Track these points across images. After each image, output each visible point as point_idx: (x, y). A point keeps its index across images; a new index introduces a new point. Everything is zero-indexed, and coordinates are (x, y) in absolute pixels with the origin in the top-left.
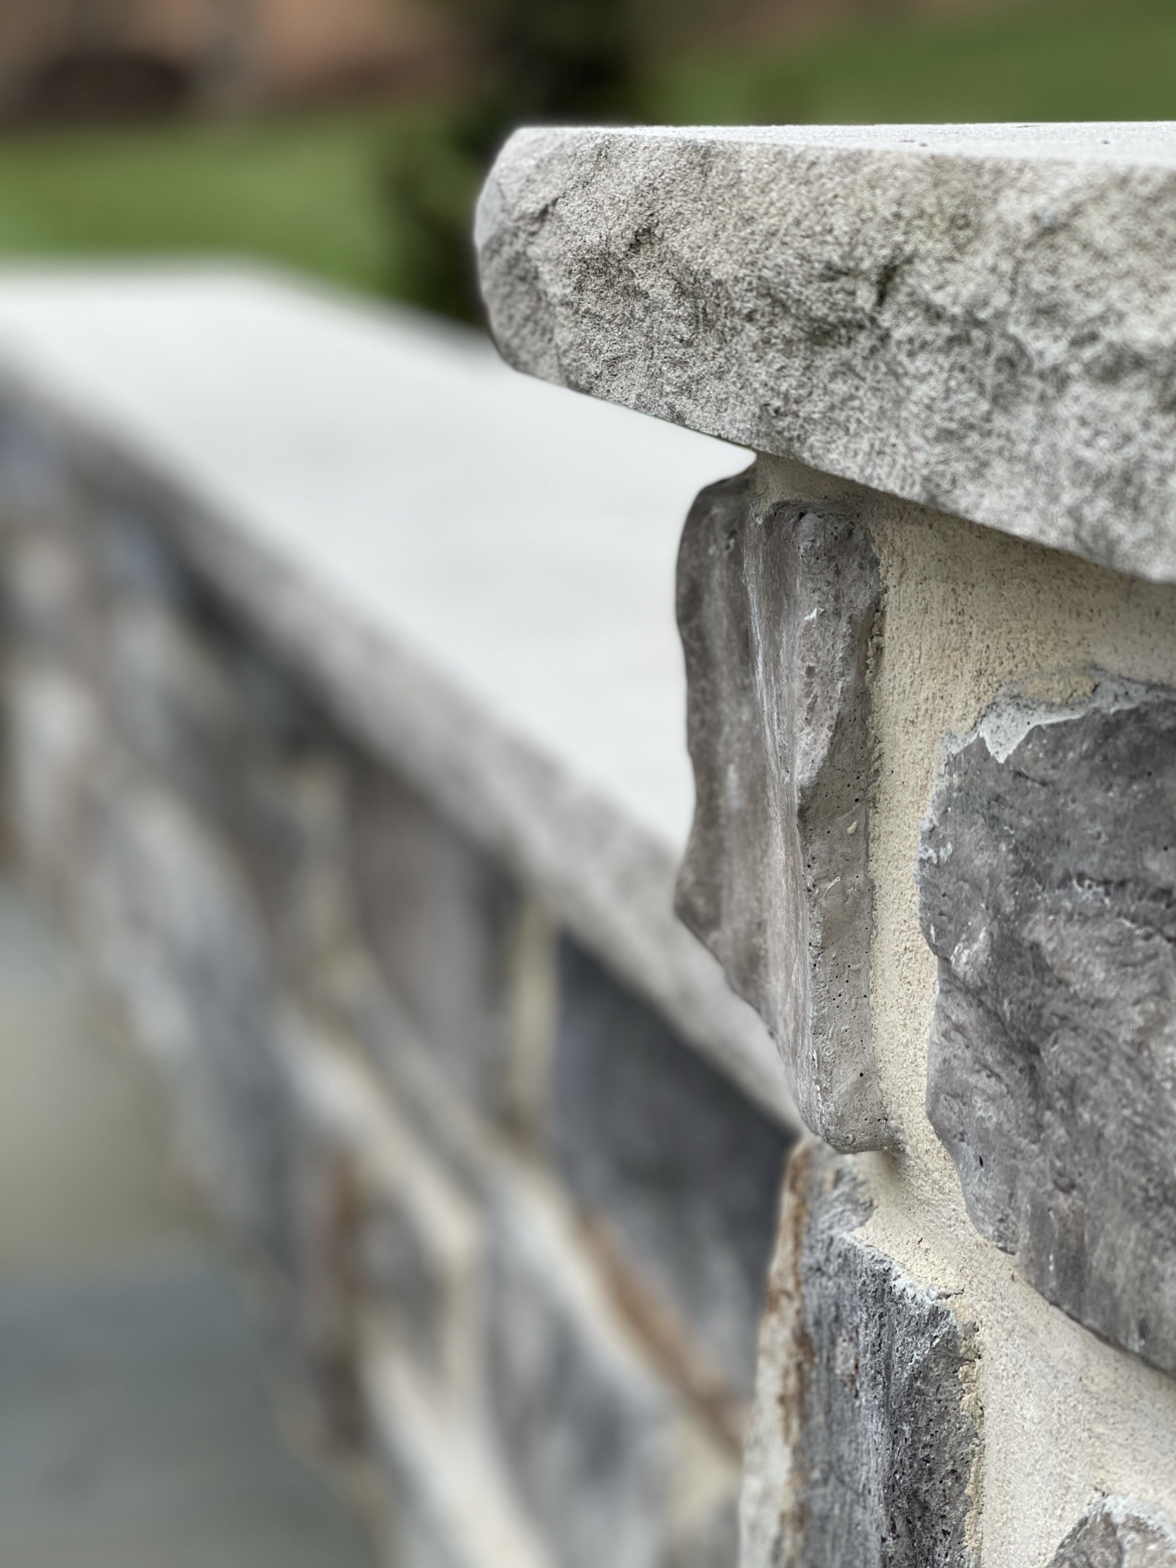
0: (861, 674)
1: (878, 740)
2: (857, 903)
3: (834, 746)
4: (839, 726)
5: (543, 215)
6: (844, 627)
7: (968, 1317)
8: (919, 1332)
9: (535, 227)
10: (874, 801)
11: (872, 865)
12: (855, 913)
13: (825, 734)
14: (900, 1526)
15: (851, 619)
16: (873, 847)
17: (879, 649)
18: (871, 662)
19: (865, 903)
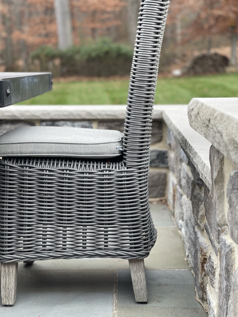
0: (222, 165)
1: (224, 174)
2: (222, 194)
3: (218, 174)
4: (219, 172)
5: (193, 109)
6: (219, 160)
7: (233, 246)
8: (228, 248)
9: (192, 111)
10: (224, 182)
11: (224, 189)
12: (222, 195)
13: (217, 173)
14: (226, 273)
15: (220, 159)
16: (224, 187)
17: (224, 163)
18: (223, 164)
19: (223, 194)
